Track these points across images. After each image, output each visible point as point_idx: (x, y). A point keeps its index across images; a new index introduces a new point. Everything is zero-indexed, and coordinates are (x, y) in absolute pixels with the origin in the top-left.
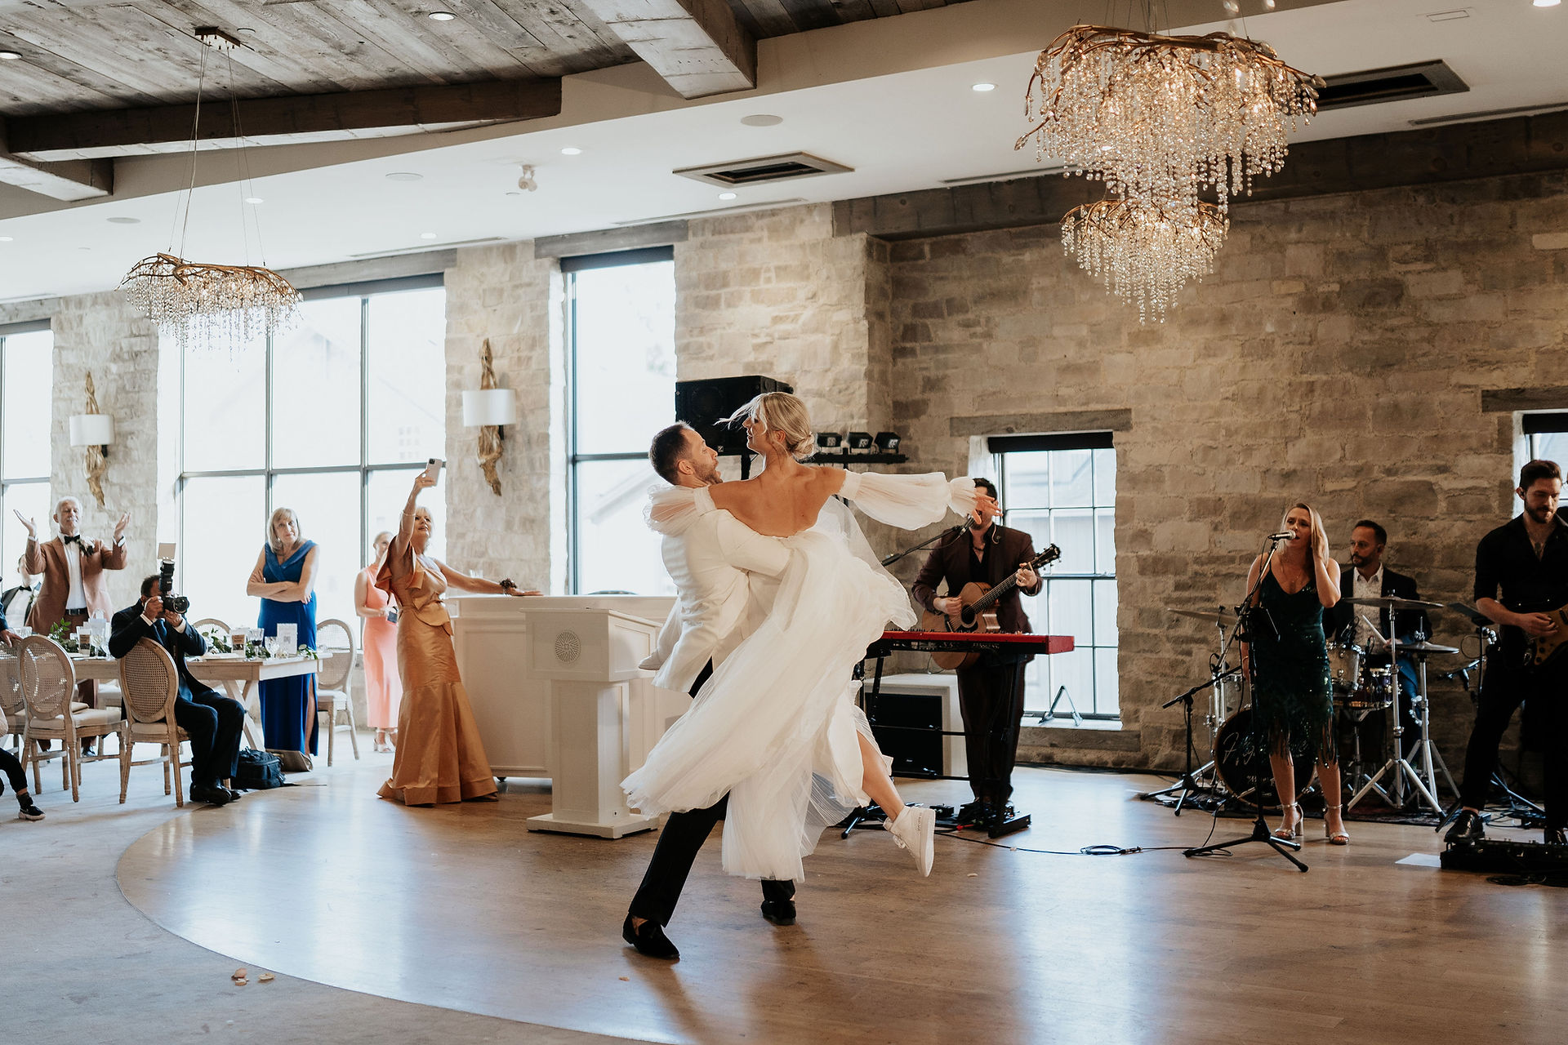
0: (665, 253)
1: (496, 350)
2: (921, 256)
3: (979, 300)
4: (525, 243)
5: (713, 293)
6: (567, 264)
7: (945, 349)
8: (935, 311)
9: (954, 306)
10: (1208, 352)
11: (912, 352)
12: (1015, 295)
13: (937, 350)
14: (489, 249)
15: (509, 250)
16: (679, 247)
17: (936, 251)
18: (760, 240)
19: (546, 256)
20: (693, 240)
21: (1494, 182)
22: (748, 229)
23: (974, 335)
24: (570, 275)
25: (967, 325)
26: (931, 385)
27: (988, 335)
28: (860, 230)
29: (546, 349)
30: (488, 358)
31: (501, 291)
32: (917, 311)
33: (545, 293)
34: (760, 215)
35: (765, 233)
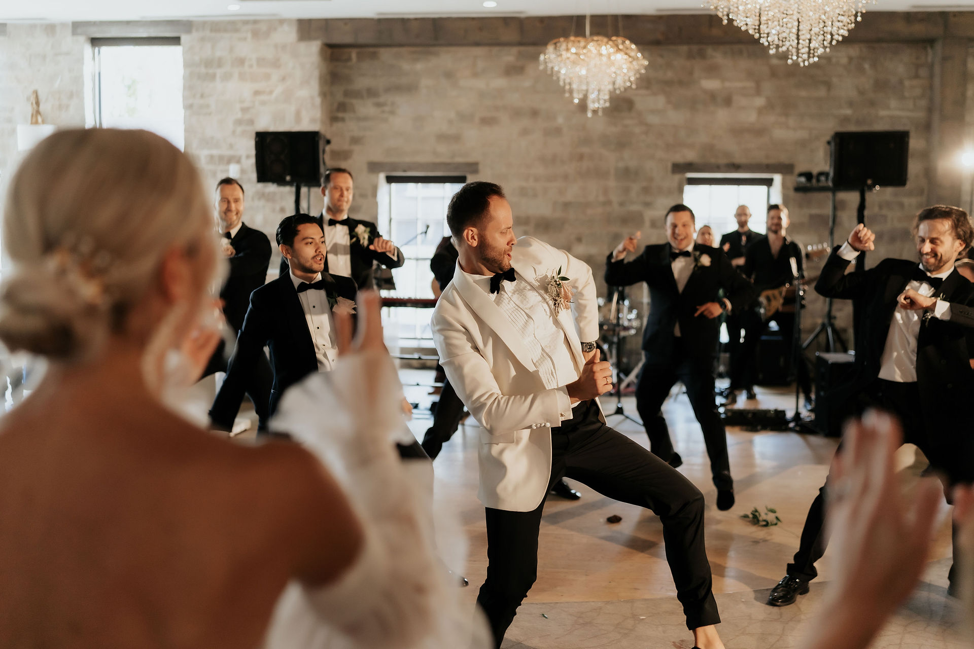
0: (176, 41)
1: (42, 97)
2: (349, 59)
3: (388, 90)
4: (63, 25)
5: (211, 71)
6: (95, 42)
7: (366, 119)
8: (357, 94)
9: (371, 93)
10: (525, 132)
11: (343, 120)
12: (410, 89)
13: (359, 119)
14: (33, 27)
15: (50, 29)
16: (184, 38)
17: (360, 57)
18: (245, 39)
19: (81, 34)
20: (195, 35)
21: (684, 49)
22: (237, 30)
23: (383, 112)
24: (97, 49)
25: (379, 105)
26: (356, 140)
27: (392, 113)
28: (315, 39)
29: (82, 99)
30: (38, 103)
31: (44, 57)
32: (347, 94)
33: (80, 61)
34: (246, 22)
35: (249, 35)
